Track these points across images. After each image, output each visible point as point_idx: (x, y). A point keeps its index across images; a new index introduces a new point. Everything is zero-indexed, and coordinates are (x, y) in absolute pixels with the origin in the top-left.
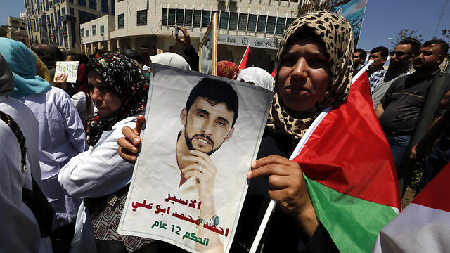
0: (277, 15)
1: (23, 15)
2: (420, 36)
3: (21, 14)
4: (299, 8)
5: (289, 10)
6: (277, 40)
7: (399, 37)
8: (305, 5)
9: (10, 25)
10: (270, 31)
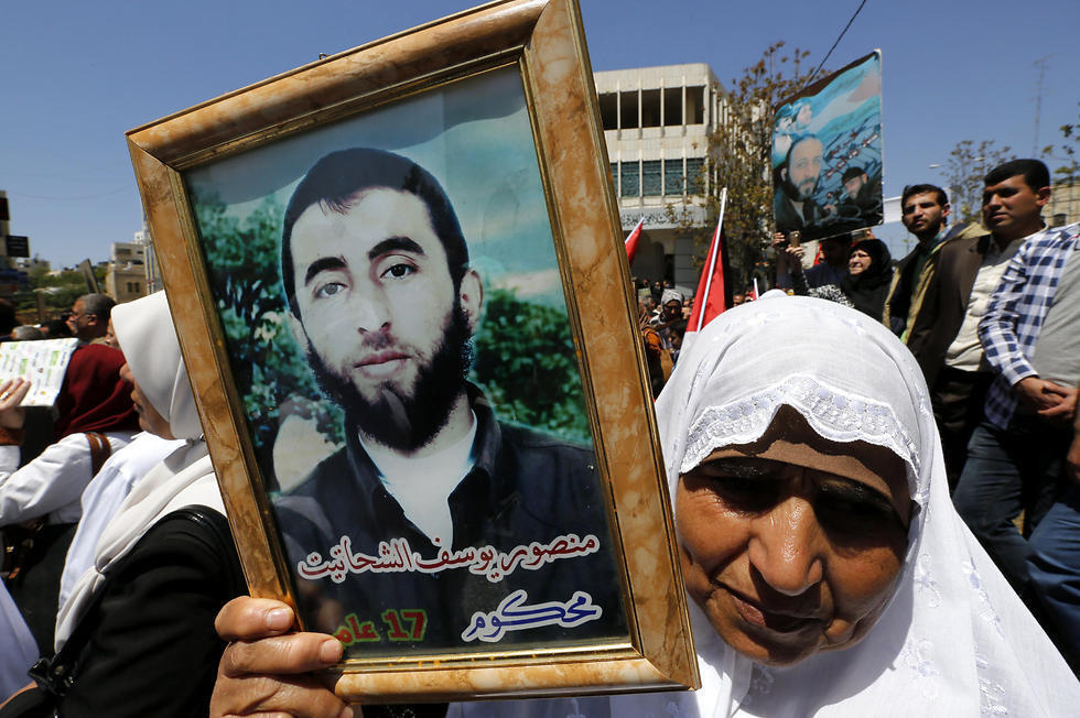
0: (662, 155)
1: (139, 236)
2: (1007, 149)
3: (137, 234)
4: (709, 135)
5: (688, 141)
6: (670, 207)
7: (955, 158)
8: (721, 126)
9: (114, 258)
10: (652, 191)
